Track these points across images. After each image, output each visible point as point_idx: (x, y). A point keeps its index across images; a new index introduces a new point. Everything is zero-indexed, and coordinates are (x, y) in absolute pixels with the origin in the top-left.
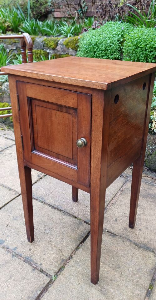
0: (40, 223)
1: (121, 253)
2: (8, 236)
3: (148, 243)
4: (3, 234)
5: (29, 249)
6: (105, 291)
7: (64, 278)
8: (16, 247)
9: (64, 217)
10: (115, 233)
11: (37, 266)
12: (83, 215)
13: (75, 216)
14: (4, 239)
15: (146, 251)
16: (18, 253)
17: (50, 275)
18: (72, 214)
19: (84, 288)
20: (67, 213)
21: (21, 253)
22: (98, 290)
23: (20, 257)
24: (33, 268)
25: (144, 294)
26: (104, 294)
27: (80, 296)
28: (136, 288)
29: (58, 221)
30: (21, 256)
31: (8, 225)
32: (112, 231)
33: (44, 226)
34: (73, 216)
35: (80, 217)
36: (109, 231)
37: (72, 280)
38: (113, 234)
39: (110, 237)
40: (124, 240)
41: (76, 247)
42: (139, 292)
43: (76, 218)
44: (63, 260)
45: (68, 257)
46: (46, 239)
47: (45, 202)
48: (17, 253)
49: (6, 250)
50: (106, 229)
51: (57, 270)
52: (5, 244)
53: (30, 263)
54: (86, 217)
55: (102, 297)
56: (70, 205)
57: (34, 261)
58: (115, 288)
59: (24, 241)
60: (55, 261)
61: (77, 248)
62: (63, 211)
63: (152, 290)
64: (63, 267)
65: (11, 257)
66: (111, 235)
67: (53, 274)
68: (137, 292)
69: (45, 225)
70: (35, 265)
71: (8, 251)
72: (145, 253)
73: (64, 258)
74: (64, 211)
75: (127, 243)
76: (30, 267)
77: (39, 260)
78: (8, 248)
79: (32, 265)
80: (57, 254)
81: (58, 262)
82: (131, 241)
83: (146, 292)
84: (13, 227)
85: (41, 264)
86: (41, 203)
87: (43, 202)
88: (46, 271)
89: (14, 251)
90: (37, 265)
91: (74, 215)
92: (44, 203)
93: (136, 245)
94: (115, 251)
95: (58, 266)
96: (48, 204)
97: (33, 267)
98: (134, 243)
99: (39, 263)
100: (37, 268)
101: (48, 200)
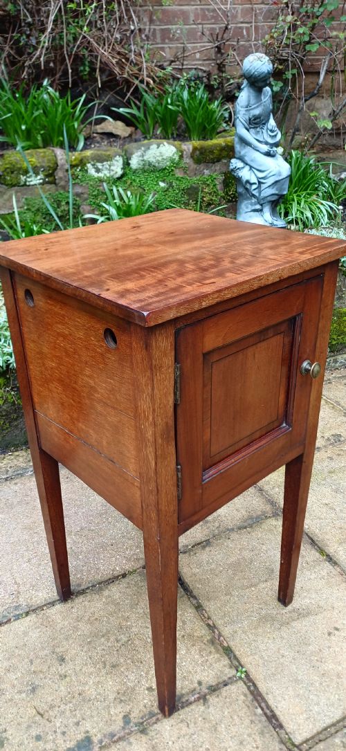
0: (90, 643)
1: (247, 554)
2: (77, 724)
3: (249, 512)
4: (64, 733)
5: (146, 692)
6: (303, 609)
7: (251, 657)
8: (125, 717)
9: (106, 593)
10: (203, 539)
11: (199, 693)
12: (129, 560)
13: (119, 576)
14: (80, 737)
15: (261, 523)
16: (142, 718)
17: (230, 678)
18: (109, 576)
19: (284, 635)
20: (100, 583)
21: (146, 711)
22: (298, 618)
23: (154, 718)
24: (202, 701)
25: (331, 567)
26: (308, 614)
27: (297, 648)
28: (316, 570)
29: (111, 608)
30: (154, 716)
31: (39, 713)
32: (198, 540)
33: (103, 639)
34: (116, 578)
35: (128, 567)
36: (194, 544)
37: (262, 647)
38: (202, 542)
39: (207, 549)
40: (226, 537)
41: (193, 607)
42: (325, 571)
43: (124, 576)
44: (212, 642)
45: (208, 632)
46: (140, 650)
47: (33, 608)
48: (141, 721)
49: (115, 742)
50: (187, 546)
51: (226, 661)
52: (95, 740)
53: (183, 702)
54: (138, 560)
55: (311, 618)
56: (85, 568)
57: (183, 692)
58: (305, 594)
59: (119, 693)
60: (207, 656)
61: (199, 607)
62: (88, 588)
63: (328, 556)
64: (224, 649)
65: (144, 738)
66: (204, 547)
67: (234, 672)
68: (324, 573)
69: (103, 636)
70: (193, 696)
71: (120, 739)
72: (264, 526)
73: (209, 638)
74: (92, 587)
75: (234, 536)
76: (193, 707)
77: (187, 683)
78: (115, 735)
79: (189, 701)
80: (193, 645)
81: (210, 652)
82: (233, 529)
83: (327, 563)
84: (57, 702)
85: (200, 683)
86: (28, 618)
87: (27, 614)
88: (221, 680)
89: (132, 724)
90: (198, 690)
91: (116, 573)
92: (33, 610)
93: (245, 528)
94: (238, 559)
95: (218, 655)
96: (45, 605)
97: (195, 701)
98: (240, 528)
99: (196, 685)
100: (202, 694)
101: (31, 599)
